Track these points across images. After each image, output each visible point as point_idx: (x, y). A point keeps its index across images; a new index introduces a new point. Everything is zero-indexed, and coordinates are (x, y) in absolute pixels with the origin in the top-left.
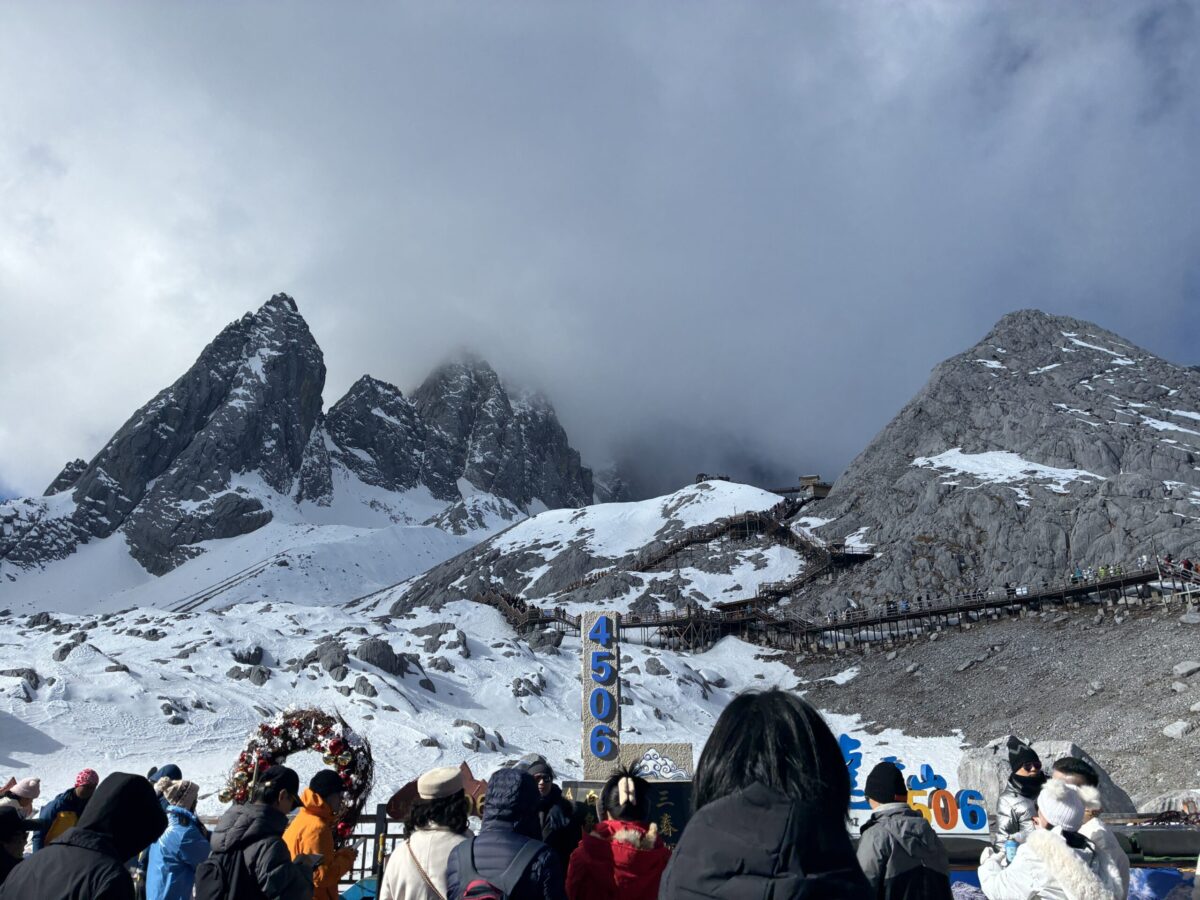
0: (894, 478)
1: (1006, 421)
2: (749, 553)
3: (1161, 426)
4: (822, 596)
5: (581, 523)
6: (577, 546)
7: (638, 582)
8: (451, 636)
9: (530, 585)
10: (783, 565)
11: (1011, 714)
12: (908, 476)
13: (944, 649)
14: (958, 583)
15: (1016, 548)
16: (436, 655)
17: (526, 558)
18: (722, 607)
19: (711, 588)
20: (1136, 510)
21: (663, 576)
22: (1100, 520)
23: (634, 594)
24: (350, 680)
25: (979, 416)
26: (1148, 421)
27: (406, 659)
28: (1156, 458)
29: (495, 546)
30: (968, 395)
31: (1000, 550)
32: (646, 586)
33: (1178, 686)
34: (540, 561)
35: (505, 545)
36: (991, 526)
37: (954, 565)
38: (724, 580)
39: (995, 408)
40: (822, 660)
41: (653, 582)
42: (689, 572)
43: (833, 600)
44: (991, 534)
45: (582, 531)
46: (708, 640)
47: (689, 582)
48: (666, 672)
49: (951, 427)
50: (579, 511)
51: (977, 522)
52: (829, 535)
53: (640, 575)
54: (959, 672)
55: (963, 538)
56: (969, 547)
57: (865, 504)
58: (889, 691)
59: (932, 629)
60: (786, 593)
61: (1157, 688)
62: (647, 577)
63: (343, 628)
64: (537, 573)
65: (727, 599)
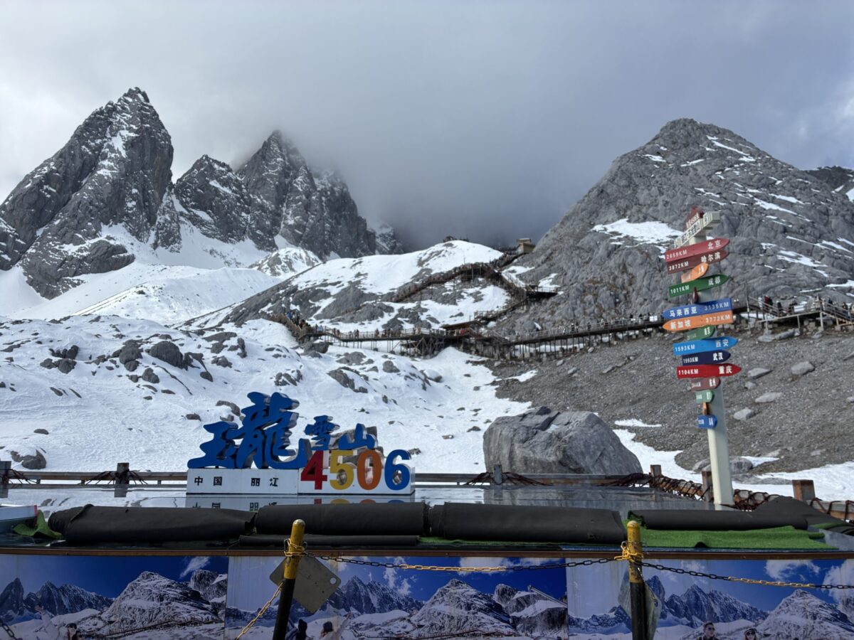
0: (578, 239)
1: (661, 199)
2: (471, 291)
3: (768, 206)
4: (517, 321)
5: (359, 269)
6: (354, 285)
7: (390, 310)
8: (233, 342)
9: (319, 312)
10: (494, 298)
11: (633, 403)
12: (587, 238)
13: (596, 358)
14: (613, 313)
15: (655, 289)
16: (219, 355)
17: (317, 293)
18: (447, 327)
19: (440, 314)
20: (739, 262)
21: (409, 306)
23: (387, 318)
24: (140, 371)
25: (643, 196)
26: (760, 203)
27: (191, 357)
28: (761, 229)
29: (294, 283)
30: (636, 180)
31: (644, 290)
32: (396, 312)
33: (749, 385)
34: (327, 295)
35: (301, 284)
36: (640, 273)
37: (611, 300)
38: (451, 309)
39: (654, 190)
40: (512, 365)
41: (401, 310)
42: (428, 304)
43: (524, 322)
44: (639, 279)
45: (358, 275)
46: (434, 350)
47: (426, 310)
48: (397, 371)
49: (622, 203)
50: (357, 260)
51: (630, 270)
52: (529, 278)
53: (392, 305)
54: (603, 374)
55: (620, 281)
56: (623, 288)
57: (557, 256)
58: (554, 387)
59: (590, 344)
60: (494, 319)
61: (735, 386)
62: (397, 306)
63: (152, 335)
64: (324, 303)
65: (451, 322)
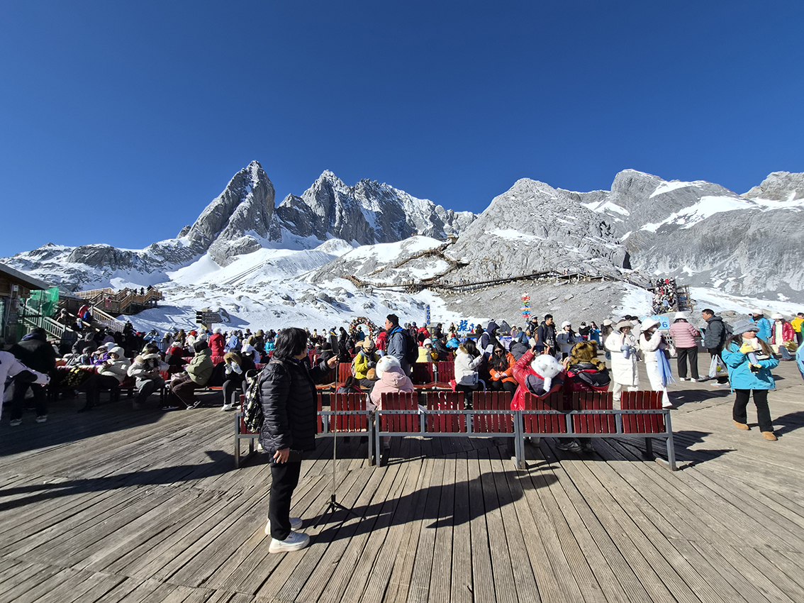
0: (477, 238)
1: (515, 218)
2: (430, 263)
3: (562, 221)
4: (453, 277)
5: (373, 251)
6: (372, 259)
7: (394, 272)
8: (343, 291)
9: (357, 272)
10: (441, 266)
11: (504, 312)
12: (482, 237)
13: (488, 293)
14: (494, 273)
15: (512, 262)
16: (340, 297)
17: (354, 263)
18: (422, 280)
19: (419, 274)
20: (548, 251)
21: (403, 270)
22: (537, 254)
23: (394, 276)
25: (506, 217)
26: (559, 219)
27: (332, 298)
28: (559, 232)
29: (344, 258)
30: (504, 209)
31: (508, 263)
32: (398, 274)
33: (549, 304)
34: (360, 264)
35: (348, 258)
36: (505, 255)
37: (494, 267)
38: (423, 271)
39: (512, 215)
41: (400, 272)
42: (411, 269)
43: (456, 278)
44: (505, 258)
45: (374, 254)
46: (418, 291)
47: (411, 272)
48: (407, 301)
49: (497, 220)
50: (372, 246)
51: (501, 254)
52: (456, 256)
53: (396, 270)
54: (491, 300)
55: (497, 259)
56: (498, 262)
57: (468, 246)
58: (471, 305)
59: (485, 287)
60: (443, 276)
61: (543, 304)
62: (398, 270)
64: (359, 268)
65: (424, 278)
